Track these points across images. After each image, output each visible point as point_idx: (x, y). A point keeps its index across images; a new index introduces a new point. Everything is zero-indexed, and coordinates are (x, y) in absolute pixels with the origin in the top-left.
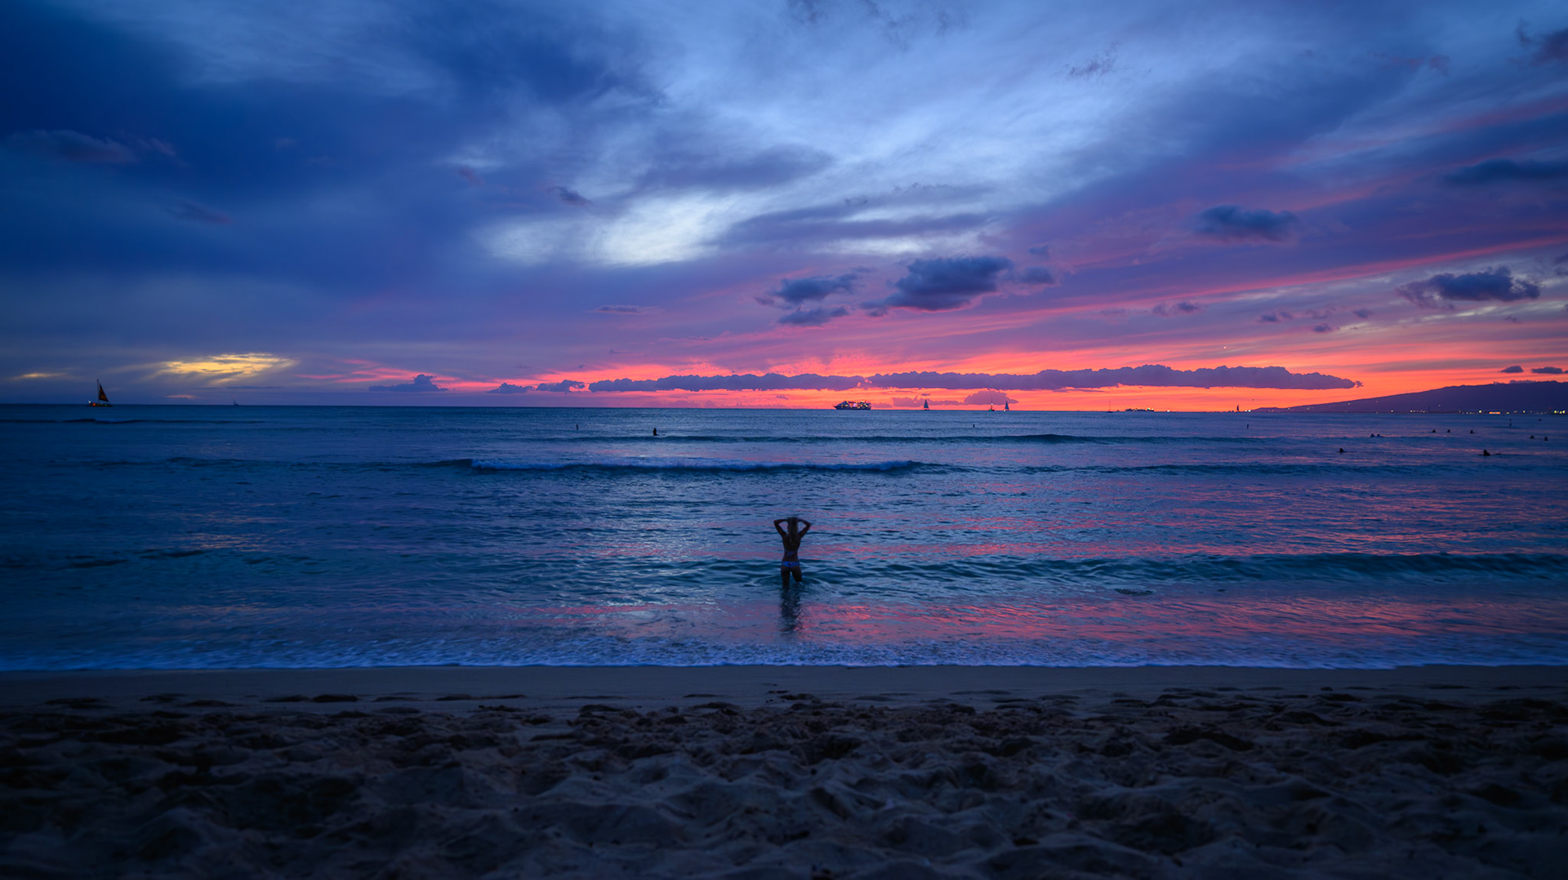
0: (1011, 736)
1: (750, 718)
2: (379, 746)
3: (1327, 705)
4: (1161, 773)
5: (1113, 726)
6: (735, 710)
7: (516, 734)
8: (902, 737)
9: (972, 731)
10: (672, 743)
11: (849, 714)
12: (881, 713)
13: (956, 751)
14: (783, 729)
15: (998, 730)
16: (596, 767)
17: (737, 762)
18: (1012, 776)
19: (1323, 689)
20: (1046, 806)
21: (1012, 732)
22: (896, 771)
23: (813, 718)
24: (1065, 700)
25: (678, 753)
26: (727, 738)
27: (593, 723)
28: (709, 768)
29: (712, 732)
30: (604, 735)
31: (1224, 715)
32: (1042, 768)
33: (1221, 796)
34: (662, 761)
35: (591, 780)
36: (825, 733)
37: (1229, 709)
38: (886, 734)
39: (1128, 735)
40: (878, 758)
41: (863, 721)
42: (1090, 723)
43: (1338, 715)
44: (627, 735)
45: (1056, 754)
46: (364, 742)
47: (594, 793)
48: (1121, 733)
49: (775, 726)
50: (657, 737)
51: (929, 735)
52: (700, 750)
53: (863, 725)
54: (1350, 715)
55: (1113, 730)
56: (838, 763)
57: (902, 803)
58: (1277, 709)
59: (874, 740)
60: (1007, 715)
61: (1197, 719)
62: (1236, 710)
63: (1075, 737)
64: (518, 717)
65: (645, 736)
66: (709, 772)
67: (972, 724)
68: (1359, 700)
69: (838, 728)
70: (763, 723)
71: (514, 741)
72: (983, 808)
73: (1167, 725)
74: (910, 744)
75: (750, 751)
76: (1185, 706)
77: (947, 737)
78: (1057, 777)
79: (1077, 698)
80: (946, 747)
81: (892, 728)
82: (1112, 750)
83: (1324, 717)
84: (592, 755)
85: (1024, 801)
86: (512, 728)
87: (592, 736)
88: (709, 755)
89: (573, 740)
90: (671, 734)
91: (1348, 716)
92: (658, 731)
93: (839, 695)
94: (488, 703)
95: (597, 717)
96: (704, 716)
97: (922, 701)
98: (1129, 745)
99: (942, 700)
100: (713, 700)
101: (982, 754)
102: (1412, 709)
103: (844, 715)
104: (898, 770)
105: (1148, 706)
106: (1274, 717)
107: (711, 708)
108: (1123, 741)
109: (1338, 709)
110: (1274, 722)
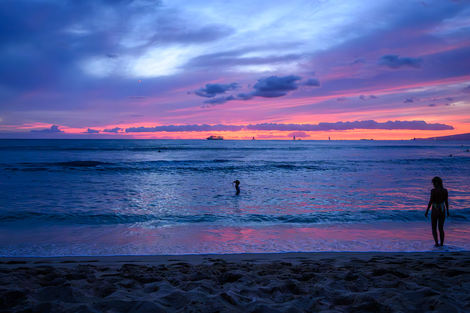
0: (306, 273)
1: (195, 268)
2: (35, 279)
3: (442, 261)
4: (370, 287)
5: (350, 269)
6: (189, 265)
7: (95, 274)
8: (260, 274)
9: (290, 272)
10: (161, 277)
11: (238, 266)
12: (252, 266)
13: (283, 279)
14: (209, 271)
15: (301, 271)
16: (128, 286)
17: (189, 284)
18: (307, 289)
19: (440, 256)
20: (321, 300)
21: (307, 272)
22: (256, 287)
23: (222, 268)
25: (164, 281)
26: (185, 275)
27: (128, 270)
28: (177, 287)
29: (179, 273)
30: (132, 274)
31: (397, 266)
32: (319, 285)
33: (394, 295)
34: (157, 284)
35: (126, 292)
36: (227, 273)
37: (400, 263)
38: (253, 273)
39: (356, 273)
40: (250, 282)
41: (244, 268)
42: (341, 269)
43: (446, 265)
44: (143, 274)
45: (325, 280)
46: (29, 278)
47: (127, 297)
48: (353, 272)
49: (206, 270)
50: (155, 275)
51: (271, 273)
52: (174, 280)
53: (244, 270)
54: (451, 265)
55: (350, 271)
56: (232, 284)
57: (259, 299)
58: (420, 263)
59: (248, 275)
60: (305, 266)
61: (386, 267)
62: (403, 263)
63: (334, 274)
64: (95, 268)
65: (150, 274)
66: (177, 288)
67: (290, 269)
68: (456, 260)
69: (233, 271)
70: (200, 269)
71: (94, 277)
72: (293, 301)
73: (373, 269)
74: (263, 276)
75: (195, 280)
76: (381, 263)
77: (280, 274)
78: (325, 288)
79: (336, 260)
80: (279, 278)
81: (256, 271)
82: (349, 278)
83: (440, 266)
84: (127, 282)
85: (311, 298)
86: (93, 272)
87: (127, 275)
88: (178, 281)
89: (119, 276)
90: (161, 274)
91: (450, 265)
92: (156, 273)
93: (234, 259)
94: (82, 264)
95: (130, 268)
96: (176, 268)
97: (270, 262)
98: (356, 276)
99: (279, 261)
100: (180, 262)
101: (294, 280)
103: (236, 266)
104: (258, 287)
105: (366, 263)
106: (419, 266)
107: (179, 265)
108: (354, 275)
109: (446, 263)
110: (419, 268)
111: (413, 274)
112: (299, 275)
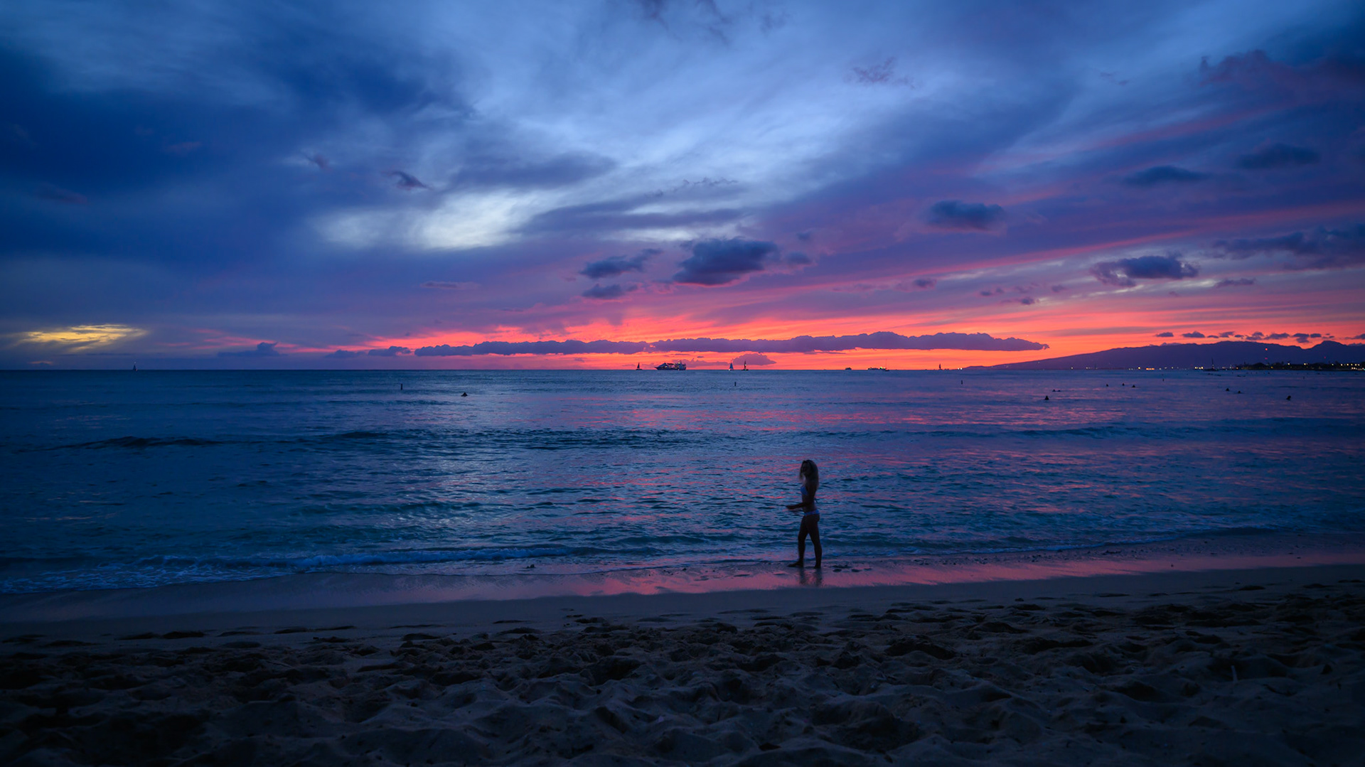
0: (763, 654)
1: (548, 642)
2: (223, 682)
3: (1018, 614)
4: (880, 682)
5: (847, 640)
6: (536, 635)
7: (345, 666)
10: (480, 669)
11: (632, 636)
12: (659, 632)
13: (717, 668)
14: (575, 653)
15: (754, 648)
17: (535, 685)
18: (762, 689)
19: (1016, 600)
20: (787, 714)
21: (766, 649)
22: (667, 689)
23: (602, 641)
24: (811, 617)
25: (485, 678)
26: (528, 663)
27: (413, 651)
28: (511, 691)
29: (515, 658)
30: (421, 664)
32: (786, 682)
33: (926, 701)
34: (471, 687)
36: (609, 657)
38: (661, 655)
39: (857, 649)
40: (653, 677)
41: (643, 643)
42: (829, 638)
43: (1026, 623)
44: (442, 664)
45: (798, 668)
48: (852, 647)
49: (568, 651)
50: (467, 663)
51: (696, 654)
52: (504, 675)
53: (642, 647)
54: (1036, 623)
55: (847, 642)
56: (619, 682)
57: (671, 716)
58: (979, 620)
59: (650, 660)
60: (763, 630)
63: (815, 652)
64: (347, 649)
65: (457, 663)
66: (511, 695)
67: (733, 641)
69: (622, 650)
70: (559, 648)
71: (343, 673)
73: (889, 639)
74: (680, 663)
75: (546, 674)
76: (908, 620)
77: (711, 655)
78: (797, 689)
79: (821, 614)
80: (709, 665)
81: (666, 649)
86: (341, 660)
88: (512, 679)
89: (395, 670)
90: (480, 661)
91: (1033, 623)
92: (468, 659)
93: (626, 617)
94: (321, 635)
95: (416, 646)
96: (509, 642)
97: (695, 621)
98: (857, 658)
99: (712, 620)
100: (519, 626)
101: (738, 671)
102: (1083, 616)
103: (628, 636)
104: (669, 688)
105: (878, 620)
106: (976, 627)
107: (517, 633)
108: (852, 654)
109: (1027, 618)
110: (975, 632)
111: (963, 647)
112: (749, 658)
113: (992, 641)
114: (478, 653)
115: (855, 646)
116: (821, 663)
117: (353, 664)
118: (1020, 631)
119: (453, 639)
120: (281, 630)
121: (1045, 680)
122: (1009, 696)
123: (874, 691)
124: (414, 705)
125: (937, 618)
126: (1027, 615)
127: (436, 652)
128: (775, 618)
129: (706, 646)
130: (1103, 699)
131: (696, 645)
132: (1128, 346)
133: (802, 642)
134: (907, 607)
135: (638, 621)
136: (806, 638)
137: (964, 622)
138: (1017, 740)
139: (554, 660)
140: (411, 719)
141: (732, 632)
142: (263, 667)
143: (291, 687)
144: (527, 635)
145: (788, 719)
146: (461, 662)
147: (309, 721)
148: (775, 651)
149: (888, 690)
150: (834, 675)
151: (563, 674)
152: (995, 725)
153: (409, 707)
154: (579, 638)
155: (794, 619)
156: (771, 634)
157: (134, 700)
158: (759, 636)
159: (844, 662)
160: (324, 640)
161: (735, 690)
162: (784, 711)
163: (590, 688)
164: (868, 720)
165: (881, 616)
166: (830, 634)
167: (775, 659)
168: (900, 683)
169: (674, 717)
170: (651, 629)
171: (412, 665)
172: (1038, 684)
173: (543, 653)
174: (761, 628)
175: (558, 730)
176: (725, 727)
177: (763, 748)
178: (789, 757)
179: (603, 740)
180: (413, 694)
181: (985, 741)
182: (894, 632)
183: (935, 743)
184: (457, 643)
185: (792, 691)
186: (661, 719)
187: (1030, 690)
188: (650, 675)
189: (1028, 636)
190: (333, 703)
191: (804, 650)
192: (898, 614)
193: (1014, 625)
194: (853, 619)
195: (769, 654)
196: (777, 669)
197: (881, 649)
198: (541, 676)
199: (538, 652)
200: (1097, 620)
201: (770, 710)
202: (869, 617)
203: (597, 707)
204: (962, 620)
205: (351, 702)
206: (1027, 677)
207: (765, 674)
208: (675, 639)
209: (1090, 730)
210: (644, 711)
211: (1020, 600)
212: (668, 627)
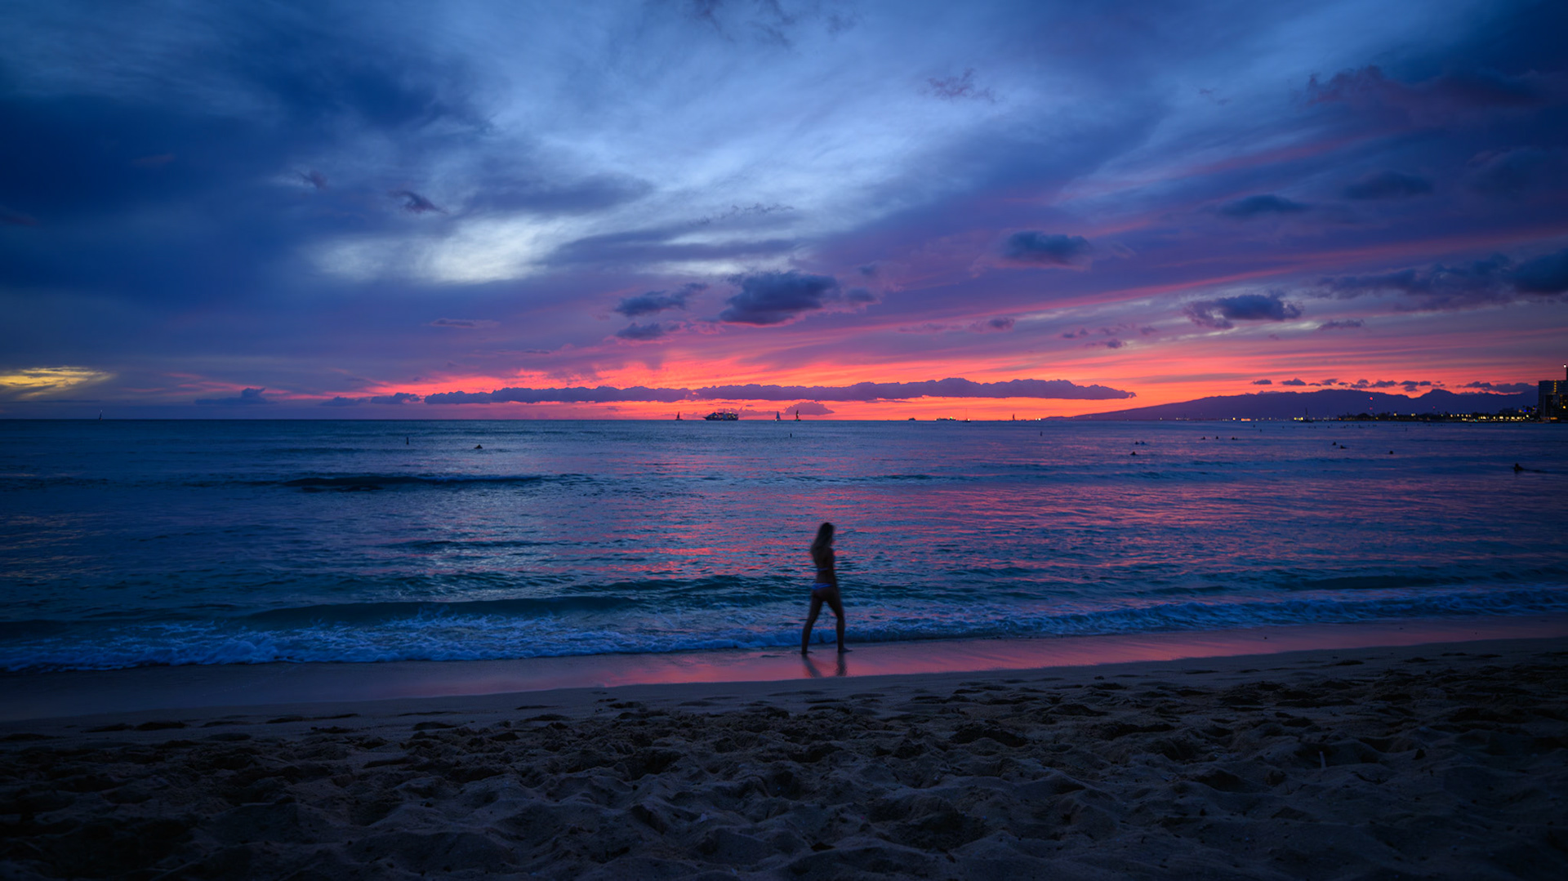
0: (816, 742)
1: (579, 731)
2: (211, 782)
4: (944, 773)
5: (910, 726)
6: (565, 723)
7: (349, 761)
10: (502, 763)
11: (672, 724)
12: (701, 721)
13: (766, 759)
14: (608, 744)
15: (808, 735)
17: (564, 780)
20: (843, 810)
21: (819, 738)
22: (710, 784)
23: (638, 730)
24: (871, 699)
25: (508, 773)
26: (556, 756)
27: (426, 743)
28: (537, 788)
29: (541, 750)
30: (436, 757)
33: (992, 794)
34: (493, 784)
36: (647, 747)
38: (704, 745)
39: (920, 736)
40: (695, 770)
41: (685, 731)
42: (890, 723)
44: (460, 758)
45: (855, 759)
46: (195, 778)
48: (916, 735)
49: (600, 741)
50: (487, 757)
51: (744, 743)
52: (530, 769)
53: (684, 736)
55: (910, 728)
56: (658, 776)
57: (714, 815)
59: (692, 751)
60: (819, 718)
62: (1020, 702)
64: (351, 741)
65: (476, 757)
66: (537, 792)
67: (783, 729)
69: (661, 740)
70: (590, 738)
71: (348, 769)
72: (787, 816)
73: (956, 724)
74: (725, 754)
75: (577, 768)
76: (976, 701)
77: (760, 745)
78: (853, 782)
79: (881, 696)
80: (757, 756)
81: (709, 738)
84: (424, 781)
86: (345, 755)
88: (538, 774)
89: (406, 765)
90: (502, 753)
91: (1113, 705)
92: (489, 752)
93: (665, 700)
94: (320, 724)
95: (429, 737)
96: (535, 731)
97: (742, 705)
98: (920, 746)
99: (760, 703)
100: (545, 712)
101: (789, 763)
102: (1167, 696)
103: (667, 724)
104: (713, 782)
105: (944, 702)
106: (1050, 710)
107: (542, 720)
108: (915, 743)
109: (1106, 699)
110: (1049, 715)
111: (1036, 732)
112: (801, 747)
113: (1066, 726)
114: (500, 744)
115: (918, 732)
116: (881, 753)
117: (359, 759)
118: (1100, 714)
119: (471, 728)
120: (273, 719)
121: (1121, 769)
122: (1082, 788)
123: (937, 783)
124: (428, 805)
125: (1009, 699)
126: (1107, 695)
127: (452, 744)
128: (832, 701)
129: (754, 734)
130: (1182, 790)
131: (745, 733)
132: (1223, 395)
133: (860, 729)
134: (976, 687)
135: (679, 705)
136: (864, 723)
137: (1038, 703)
138: (1090, 836)
139: (584, 753)
140: (426, 821)
141: (784, 717)
142: (256, 764)
143: (289, 787)
144: (555, 722)
145: (844, 815)
146: (480, 755)
147: (310, 826)
148: (830, 739)
149: (952, 782)
150: (893, 766)
151: (595, 768)
152: (1067, 819)
153: (423, 808)
154: (614, 726)
155: (851, 702)
156: (826, 720)
157: (109, 804)
158: (813, 721)
159: (906, 752)
160: (324, 730)
161: (786, 784)
162: (839, 807)
163: (626, 783)
164: (930, 816)
165: (948, 697)
166: (892, 719)
167: (830, 749)
168: (965, 774)
169: (716, 814)
170: (694, 715)
171: (425, 760)
172: (1114, 774)
173: (573, 743)
174: (816, 713)
175: (590, 831)
176: (774, 826)
177: (815, 848)
178: (843, 858)
179: (640, 842)
180: (428, 792)
181: (1056, 837)
182: (961, 716)
183: (1001, 840)
184: (475, 734)
185: (848, 784)
186: (704, 817)
187: (1106, 781)
188: (693, 768)
189: (1106, 719)
190: (338, 804)
191: (862, 738)
192: (967, 695)
193: (1093, 707)
194: (918, 701)
195: (823, 743)
196: (831, 759)
197: (945, 735)
198: (571, 771)
199: (567, 743)
200: (1180, 701)
201: (823, 807)
202: (934, 699)
203: (632, 805)
204: (1036, 701)
205: (357, 803)
206: (1102, 766)
207: (818, 765)
208: (720, 726)
209: (1167, 823)
210: (686, 809)
211: (1101, 678)
212: (713, 712)
